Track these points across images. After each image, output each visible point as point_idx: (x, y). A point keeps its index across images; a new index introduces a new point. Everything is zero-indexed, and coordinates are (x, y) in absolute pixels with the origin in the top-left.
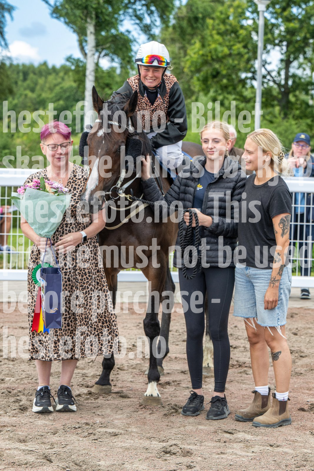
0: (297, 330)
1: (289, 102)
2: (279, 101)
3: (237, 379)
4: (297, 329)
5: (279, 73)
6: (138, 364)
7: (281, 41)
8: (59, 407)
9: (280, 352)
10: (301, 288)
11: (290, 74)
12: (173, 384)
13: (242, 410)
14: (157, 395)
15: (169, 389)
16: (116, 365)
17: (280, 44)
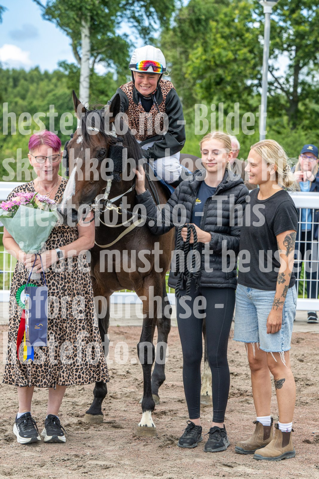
0: (303, 357)
1: (298, 111)
2: (287, 110)
3: (238, 408)
4: (303, 355)
5: (287, 80)
6: (132, 392)
7: (289, 46)
8: (48, 438)
9: (284, 380)
10: (308, 311)
11: (300, 81)
12: (169, 413)
13: (243, 442)
14: (151, 426)
15: (165, 419)
16: (108, 393)
17: (289, 49)
